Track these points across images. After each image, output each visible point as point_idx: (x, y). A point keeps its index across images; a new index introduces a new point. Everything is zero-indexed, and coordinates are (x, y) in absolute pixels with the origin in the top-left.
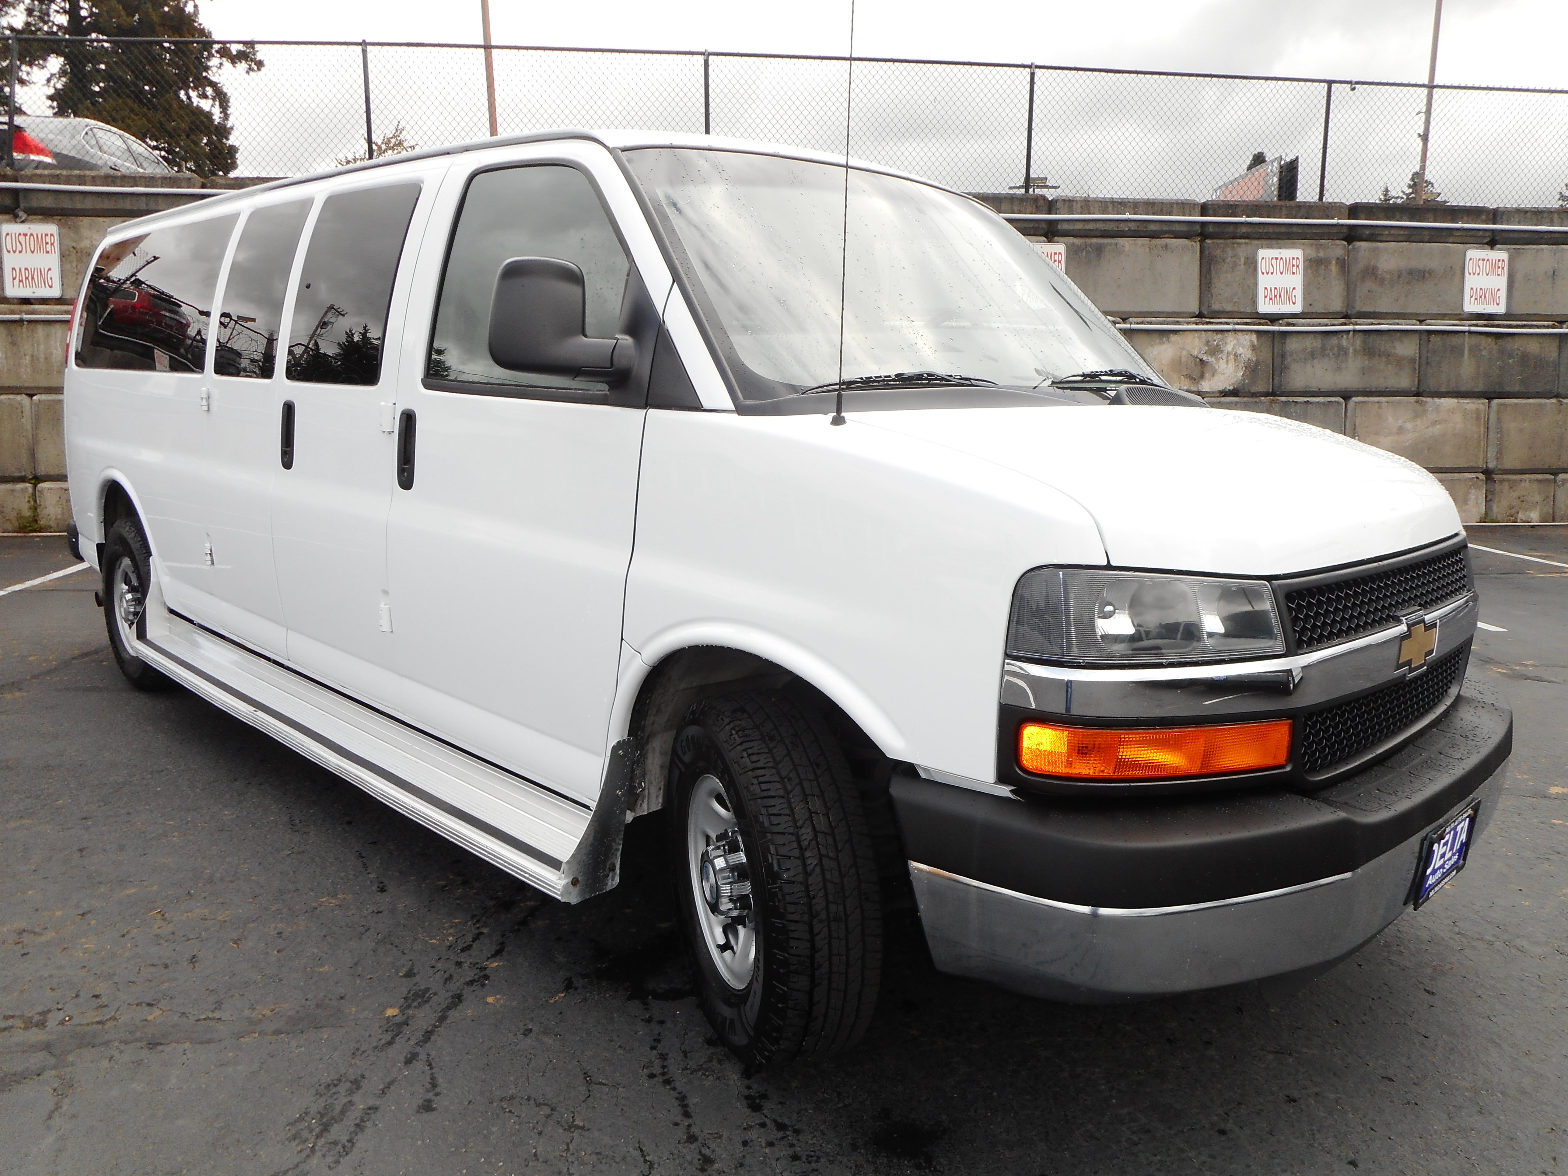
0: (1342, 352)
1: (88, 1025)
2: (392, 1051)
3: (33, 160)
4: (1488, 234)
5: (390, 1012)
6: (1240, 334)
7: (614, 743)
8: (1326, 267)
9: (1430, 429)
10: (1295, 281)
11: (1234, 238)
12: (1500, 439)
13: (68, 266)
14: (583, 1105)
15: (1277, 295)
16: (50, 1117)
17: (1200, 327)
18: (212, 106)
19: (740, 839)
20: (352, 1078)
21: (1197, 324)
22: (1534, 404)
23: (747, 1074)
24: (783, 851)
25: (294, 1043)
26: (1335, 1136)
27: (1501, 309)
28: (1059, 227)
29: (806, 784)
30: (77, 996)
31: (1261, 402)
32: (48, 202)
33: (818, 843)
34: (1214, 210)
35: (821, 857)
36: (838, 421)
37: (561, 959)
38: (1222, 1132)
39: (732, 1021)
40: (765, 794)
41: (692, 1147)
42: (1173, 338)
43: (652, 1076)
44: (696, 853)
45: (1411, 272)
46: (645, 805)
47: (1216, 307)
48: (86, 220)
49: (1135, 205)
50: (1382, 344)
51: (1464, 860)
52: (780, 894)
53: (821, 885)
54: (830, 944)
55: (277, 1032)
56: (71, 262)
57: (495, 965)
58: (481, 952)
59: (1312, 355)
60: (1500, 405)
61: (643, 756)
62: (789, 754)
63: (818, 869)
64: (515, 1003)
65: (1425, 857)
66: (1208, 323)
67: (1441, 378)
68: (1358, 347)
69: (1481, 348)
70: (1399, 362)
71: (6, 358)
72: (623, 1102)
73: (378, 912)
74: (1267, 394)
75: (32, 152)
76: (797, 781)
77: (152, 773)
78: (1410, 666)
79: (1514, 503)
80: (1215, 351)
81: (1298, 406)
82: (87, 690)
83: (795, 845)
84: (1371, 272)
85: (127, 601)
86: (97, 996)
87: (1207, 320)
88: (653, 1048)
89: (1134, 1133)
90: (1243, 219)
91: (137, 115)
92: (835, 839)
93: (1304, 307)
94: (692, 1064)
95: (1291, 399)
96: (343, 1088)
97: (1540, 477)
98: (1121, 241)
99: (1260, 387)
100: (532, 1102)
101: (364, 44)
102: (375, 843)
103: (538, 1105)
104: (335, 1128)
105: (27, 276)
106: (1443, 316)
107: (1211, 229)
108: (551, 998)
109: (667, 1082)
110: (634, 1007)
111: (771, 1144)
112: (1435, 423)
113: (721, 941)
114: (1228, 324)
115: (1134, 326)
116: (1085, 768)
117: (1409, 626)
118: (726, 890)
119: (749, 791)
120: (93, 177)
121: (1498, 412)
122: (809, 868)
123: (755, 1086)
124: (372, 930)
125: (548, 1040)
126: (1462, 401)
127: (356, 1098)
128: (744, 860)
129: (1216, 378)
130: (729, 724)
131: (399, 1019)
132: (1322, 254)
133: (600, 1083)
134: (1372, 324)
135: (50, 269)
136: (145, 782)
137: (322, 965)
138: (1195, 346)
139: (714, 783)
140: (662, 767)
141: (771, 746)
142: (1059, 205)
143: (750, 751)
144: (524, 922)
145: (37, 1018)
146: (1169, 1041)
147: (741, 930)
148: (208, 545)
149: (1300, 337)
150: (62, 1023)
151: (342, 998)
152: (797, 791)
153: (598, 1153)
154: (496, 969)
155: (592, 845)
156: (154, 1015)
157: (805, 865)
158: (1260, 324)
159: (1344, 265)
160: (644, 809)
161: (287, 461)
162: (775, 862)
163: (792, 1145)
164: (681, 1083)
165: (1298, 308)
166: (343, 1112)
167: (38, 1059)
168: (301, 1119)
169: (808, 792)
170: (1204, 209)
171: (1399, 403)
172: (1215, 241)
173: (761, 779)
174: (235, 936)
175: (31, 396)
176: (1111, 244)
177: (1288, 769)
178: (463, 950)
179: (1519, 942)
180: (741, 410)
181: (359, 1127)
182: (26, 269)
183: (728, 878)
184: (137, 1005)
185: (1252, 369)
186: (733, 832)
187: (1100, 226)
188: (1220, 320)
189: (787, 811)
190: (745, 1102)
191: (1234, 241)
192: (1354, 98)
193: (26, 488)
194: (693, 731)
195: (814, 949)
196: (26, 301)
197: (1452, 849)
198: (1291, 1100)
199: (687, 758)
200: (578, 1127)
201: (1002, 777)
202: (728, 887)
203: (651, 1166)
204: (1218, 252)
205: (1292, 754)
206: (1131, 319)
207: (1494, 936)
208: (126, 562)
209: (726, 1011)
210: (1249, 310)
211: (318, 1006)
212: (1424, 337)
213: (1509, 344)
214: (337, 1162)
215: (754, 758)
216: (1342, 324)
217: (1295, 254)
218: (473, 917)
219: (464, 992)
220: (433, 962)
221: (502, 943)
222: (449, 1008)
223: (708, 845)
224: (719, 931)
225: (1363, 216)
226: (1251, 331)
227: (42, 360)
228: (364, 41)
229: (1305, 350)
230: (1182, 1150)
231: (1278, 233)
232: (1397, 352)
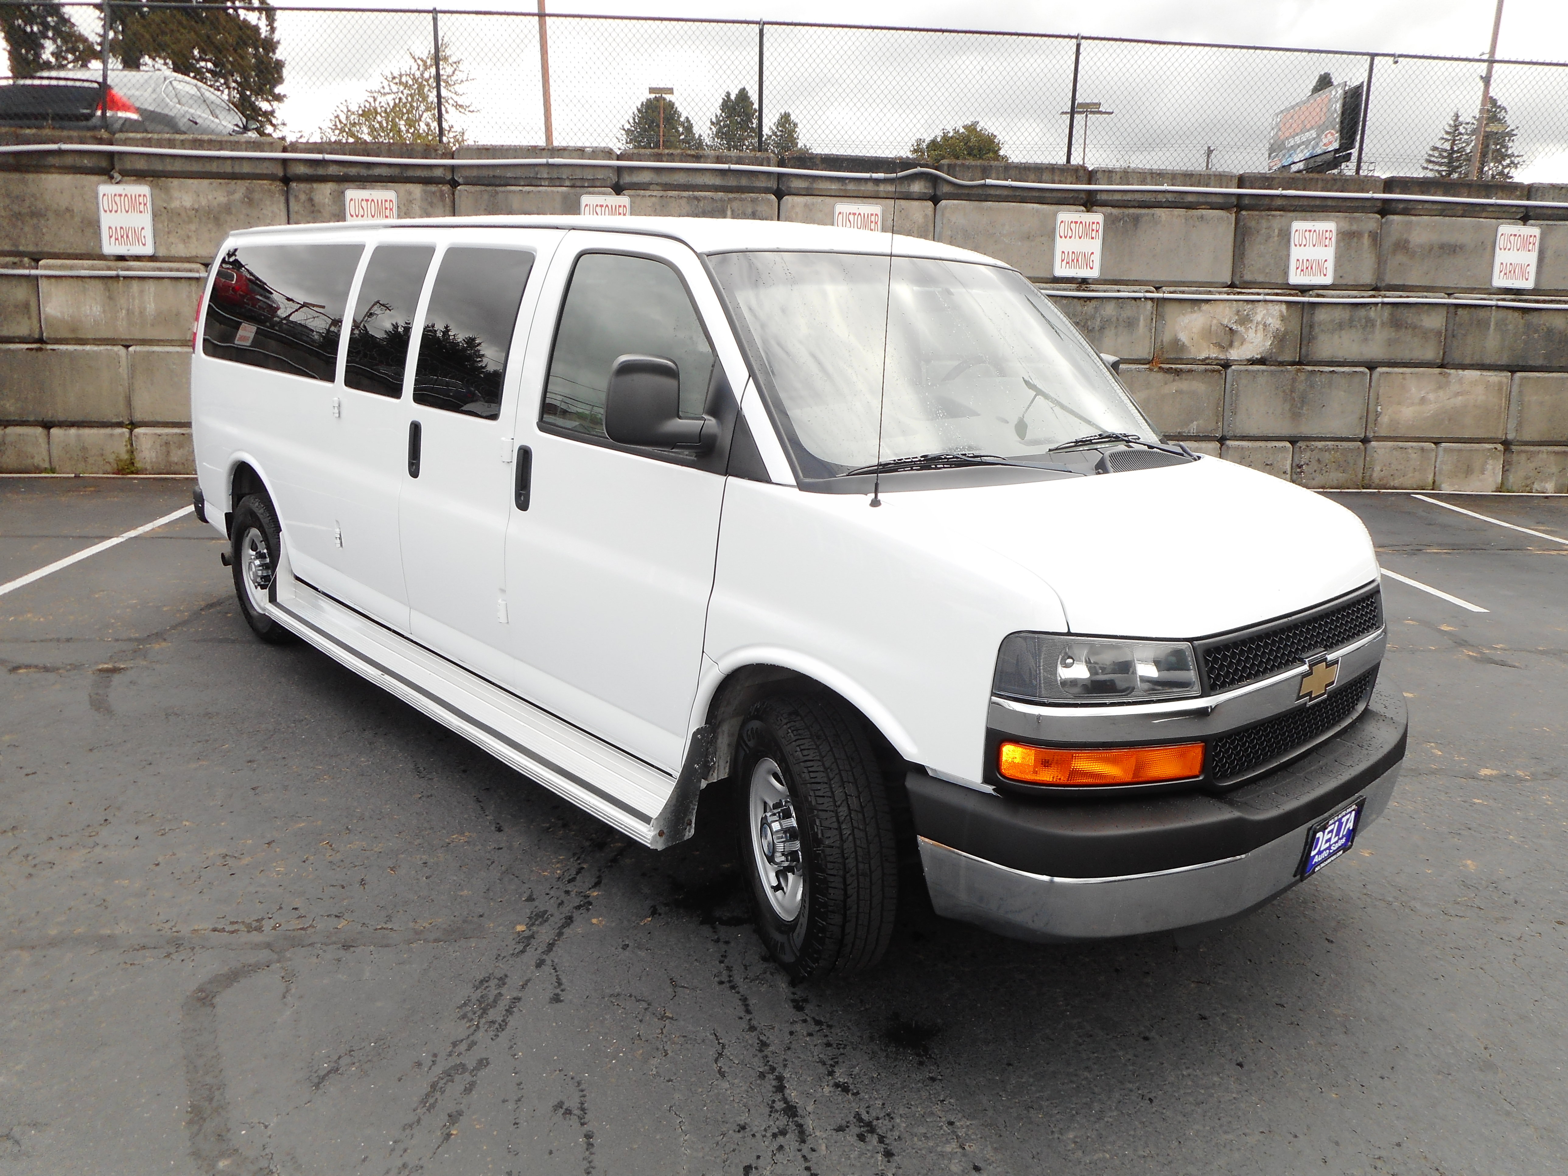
0: (1370, 323)
1: (294, 930)
2: (525, 957)
3: (120, 118)
4: (1522, 209)
5: (520, 928)
6: (1270, 304)
7: (695, 730)
8: (1359, 239)
9: (1452, 400)
10: (1327, 254)
11: (1270, 209)
12: (1520, 412)
13: (160, 226)
14: (671, 1002)
15: (1308, 267)
16: (284, 997)
17: (1232, 297)
18: (259, 19)
19: (792, 808)
20: (499, 976)
21: (1228, 294)
22: (1557, 378)
23: (793, 983)
24: (826, 824)
25: (451, 949)
26: (1231, 1045)
27: (1530, 284)
28: (1098, 197)
29: (843, 774)
30: (281, 908)
31: (1288, 371)
32: (141, 165)
33: (851, 819)
34: (1251, 182)
35: (853, 828)
36: (875, 503)
37: (646, 890)
38: (1146, 1039)
39: (782, 945)
40: (813, 780)
41: (753, 1034)
42: (1205, 307)
43: (721, 983)
44: (756, 815)
45: (1442, 247)
46: (715, 775)
47: (1248, 277)
48: (176, 182)
49: (1173, 177)
50: (1409, 316)
51: (1352, 842)
52: (822, 855)
53: (853, 849)
54: (858, 892)
55: (437, 940)
56: (163, 222)
57: (595, 894)
58: (584, 882)
59: (1341, 326)
60: (1522, 378)
61: (715, 738)
62: (831, 750)
63: (851, 838)
64: (614, 924)
65: (1311, 842)
66: (1239, 293)
67: (1467, 350)
68: (1385, 320)
69: (1508, 322)
70: (1425, 334)
71: (104, 311)
72: (701, 1000)
73: (499, 849)
74: (1293, 364)
75: (118, 109)
76: (837, 771)
77: (294, 722)
78: (1310, 696)
79: (1530, 474)
80: (1244, 320)
81: (1323, 376)
82: (220, 641)
83: (834, 819)
84: (1402, 246)
85: (256, 567)
86: (296, 909)
87: (1239, 290)
88: (721, 962)
89: (1080, 1037)
90: (1279, 192)
91: (185, 28)
92: (864, 815)
93: (1335, 279)
94: (751, 975)
95: (1317, 368)
96: (493, 983)
97: (1557, 448)
98: (1158, 211)
99: (1287, 357)
100: (633, 998)
101: (435, 12)
102: (488, 789)
103: (638, 1001)
104: (491, 1012)
105: (123, 235)
106: (1472, 290)
107: (1246, 201)
108: (641, 921)
109: (733, 987)
110: (706, 930)
111: (810, 1035)
112: (1457, 394)
113: (775, 883)
114: (1259, 294)
115: (1167, 295)
116: (1047, 776)
117: (1311, 666)
118: (780, 847)
119: (801, 777)
120: (182, 141)
121: (1520, 385)
122: (845, 837)
123: (799, 993)
124: (496, 862)
125: (642, 954)
126: (1485, 373)
127: (504, 991)
128: (795, 825)
129: (1244, 347)
130: (786, 724)
131: (528, 933)
132: (1355, 227)
133: (683, 987)
134: (1401, 297)
135: (143, 228)
136: (290, 730)
137: (462, 890)
138: (1225, 315)
139: (772, 764)
140: (729, 745)
141: (818, 743)
142: (1099, 175)
143: (802, 747)
144: (614, 860)
145: (254, 924)
146: (1117, 970)
147: (790, 876)
148: (338, 530)
149: (1329, 308)
150: (274, 928)
151: (481, 916)
152: (837, 778)
153: (684, 1036)
154: (597, 897)
155: (675, 805)
156: (341, 924)
157: (841, 835)
158: (1290, 295)
159: (1375, 238)
160: (714, 778)
161: (414, 470)
162: (819, 832)
163: (826, 1036)
164: (743, 988)
165: (1328, 280)
166: (495, 1001)
167: (264, 955)
168: (465, 1004)
169: (845, 780)
170: (1241, 181)
171: (1423, 374)
172: (1250, 212)
173: (810, 769)
174: (390, 863)
175: (127, 347)
176: (1148, 215)
177: (1201, 778)
178: (569, 881)
179: (1413, 903)
180: (802, 486)
181: (509, 1011)
182: (121, 228)
183: (782, 838)
184: (328, 916)
185: (1280, 339)
186: (786, 802)
187: (1138, 197)
188: (1251, 291)
189: (829, 794)
190: (791, 1005)
191: (1269, 213)
192: (1396, 71)
193: (124, 433)
194: (755, 724)
195: (846, 896)
196: (121, 258)
197: (1338, 834)
198: (1203, 1018)
199: (751, 744)
200: (668, 1018)
201: (987, 780)
202: (782, 845)
203: (723, 1047)
204: (1253, 224)
205: (1204, 769)
206: (1164, 288)
207: (1394, 897)
208: (254, 532)
209: (778, 937)
210: (1280, 281)
211: (465, 921)
212: (1452, 309)
213: (1534, 318)
214: (497, 1036)
215: (806, 753)
216: (1370, 297)
217: (1328, 226)
218: (574, 854)
219: (574, 915)
220: (548, 891)
221: (599, 877)
222: (563, 927)
223: (765, 811)
224: (772, 875)
225: (1398, 191)
226: (1281, 302)
227: (136, 314)
228: (435, 9)
229: (1332, 321)
230: (1115, 1051)
231: (1313, 206)
232: (1424, 324)
